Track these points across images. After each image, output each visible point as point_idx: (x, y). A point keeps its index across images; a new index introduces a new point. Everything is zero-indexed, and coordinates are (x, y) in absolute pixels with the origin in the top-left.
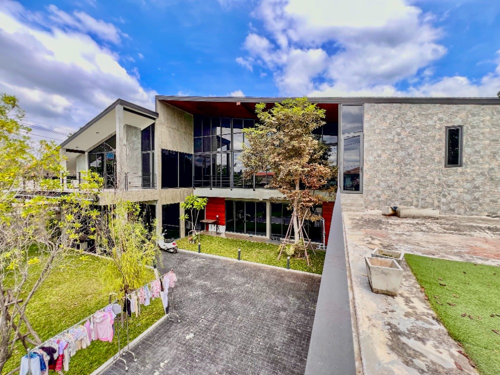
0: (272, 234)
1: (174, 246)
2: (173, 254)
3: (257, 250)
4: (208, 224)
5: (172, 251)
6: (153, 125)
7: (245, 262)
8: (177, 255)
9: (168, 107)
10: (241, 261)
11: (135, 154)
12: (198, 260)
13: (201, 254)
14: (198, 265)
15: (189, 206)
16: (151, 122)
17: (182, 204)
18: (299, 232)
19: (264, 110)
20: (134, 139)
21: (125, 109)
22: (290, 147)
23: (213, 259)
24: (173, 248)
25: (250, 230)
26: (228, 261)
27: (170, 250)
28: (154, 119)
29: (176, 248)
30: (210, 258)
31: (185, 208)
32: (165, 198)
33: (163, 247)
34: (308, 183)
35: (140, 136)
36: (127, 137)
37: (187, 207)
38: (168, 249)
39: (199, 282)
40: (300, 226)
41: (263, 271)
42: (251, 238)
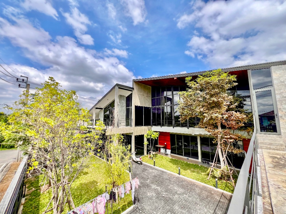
0: (203, 159)
1: (140, 160)
2: (140, 165)
3: (192, 169)
4: (160, 148)
5: (139, 163)
6: (131, 94)
7: (183, 177)
8: (142, 166)
9: (138, 84)
10: (181, 176)
11: (123, 109)
12: (154, 171)
13: (155, 167)
14: (153, 174)
15: (149, 137)
16: (130, 92)
17: (145, 135)
18: (224, 160)
19: (191, 81)
20: (123, 101)
21: (119, 88)
22: (211, 102)
23: (163, 172)
24: (140, 161)
25: (187, 154)
26: (172, 175)
27: (139, 162)
28: (132, 91)
29: (141, 161)
30: (161, 171)
31: (147, 137)
32: (137, 132)
33: (135, 160)
34: (228, 125)
35: (125, 100)
36: (120, 101)
37: (148, 137)
38: (138, 162)
39: (154, 186)
40: (225, 156)
41: (197, 186)
42: (187, 160)
